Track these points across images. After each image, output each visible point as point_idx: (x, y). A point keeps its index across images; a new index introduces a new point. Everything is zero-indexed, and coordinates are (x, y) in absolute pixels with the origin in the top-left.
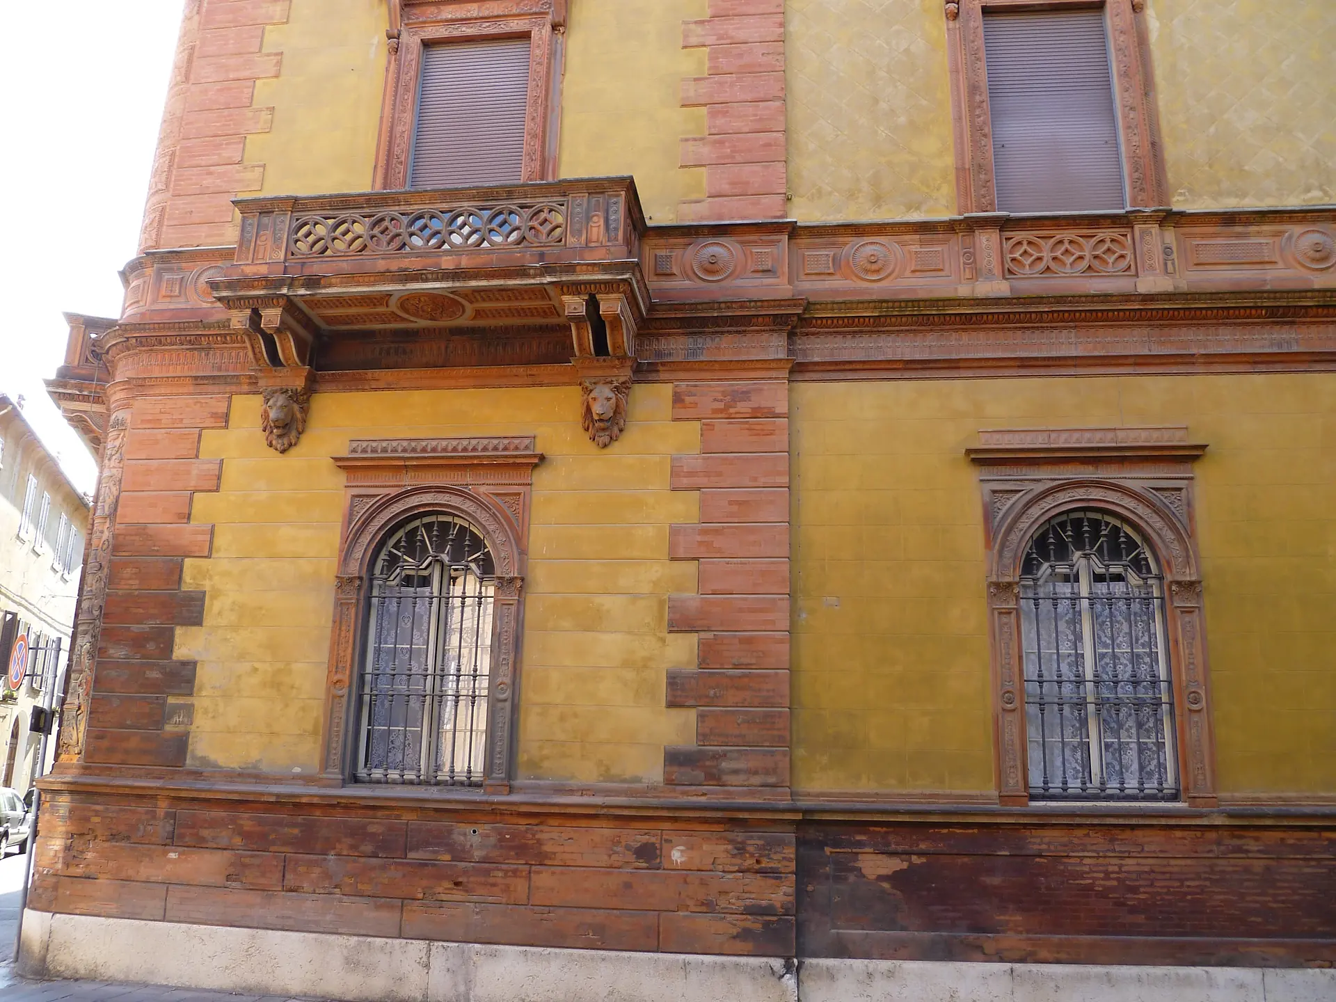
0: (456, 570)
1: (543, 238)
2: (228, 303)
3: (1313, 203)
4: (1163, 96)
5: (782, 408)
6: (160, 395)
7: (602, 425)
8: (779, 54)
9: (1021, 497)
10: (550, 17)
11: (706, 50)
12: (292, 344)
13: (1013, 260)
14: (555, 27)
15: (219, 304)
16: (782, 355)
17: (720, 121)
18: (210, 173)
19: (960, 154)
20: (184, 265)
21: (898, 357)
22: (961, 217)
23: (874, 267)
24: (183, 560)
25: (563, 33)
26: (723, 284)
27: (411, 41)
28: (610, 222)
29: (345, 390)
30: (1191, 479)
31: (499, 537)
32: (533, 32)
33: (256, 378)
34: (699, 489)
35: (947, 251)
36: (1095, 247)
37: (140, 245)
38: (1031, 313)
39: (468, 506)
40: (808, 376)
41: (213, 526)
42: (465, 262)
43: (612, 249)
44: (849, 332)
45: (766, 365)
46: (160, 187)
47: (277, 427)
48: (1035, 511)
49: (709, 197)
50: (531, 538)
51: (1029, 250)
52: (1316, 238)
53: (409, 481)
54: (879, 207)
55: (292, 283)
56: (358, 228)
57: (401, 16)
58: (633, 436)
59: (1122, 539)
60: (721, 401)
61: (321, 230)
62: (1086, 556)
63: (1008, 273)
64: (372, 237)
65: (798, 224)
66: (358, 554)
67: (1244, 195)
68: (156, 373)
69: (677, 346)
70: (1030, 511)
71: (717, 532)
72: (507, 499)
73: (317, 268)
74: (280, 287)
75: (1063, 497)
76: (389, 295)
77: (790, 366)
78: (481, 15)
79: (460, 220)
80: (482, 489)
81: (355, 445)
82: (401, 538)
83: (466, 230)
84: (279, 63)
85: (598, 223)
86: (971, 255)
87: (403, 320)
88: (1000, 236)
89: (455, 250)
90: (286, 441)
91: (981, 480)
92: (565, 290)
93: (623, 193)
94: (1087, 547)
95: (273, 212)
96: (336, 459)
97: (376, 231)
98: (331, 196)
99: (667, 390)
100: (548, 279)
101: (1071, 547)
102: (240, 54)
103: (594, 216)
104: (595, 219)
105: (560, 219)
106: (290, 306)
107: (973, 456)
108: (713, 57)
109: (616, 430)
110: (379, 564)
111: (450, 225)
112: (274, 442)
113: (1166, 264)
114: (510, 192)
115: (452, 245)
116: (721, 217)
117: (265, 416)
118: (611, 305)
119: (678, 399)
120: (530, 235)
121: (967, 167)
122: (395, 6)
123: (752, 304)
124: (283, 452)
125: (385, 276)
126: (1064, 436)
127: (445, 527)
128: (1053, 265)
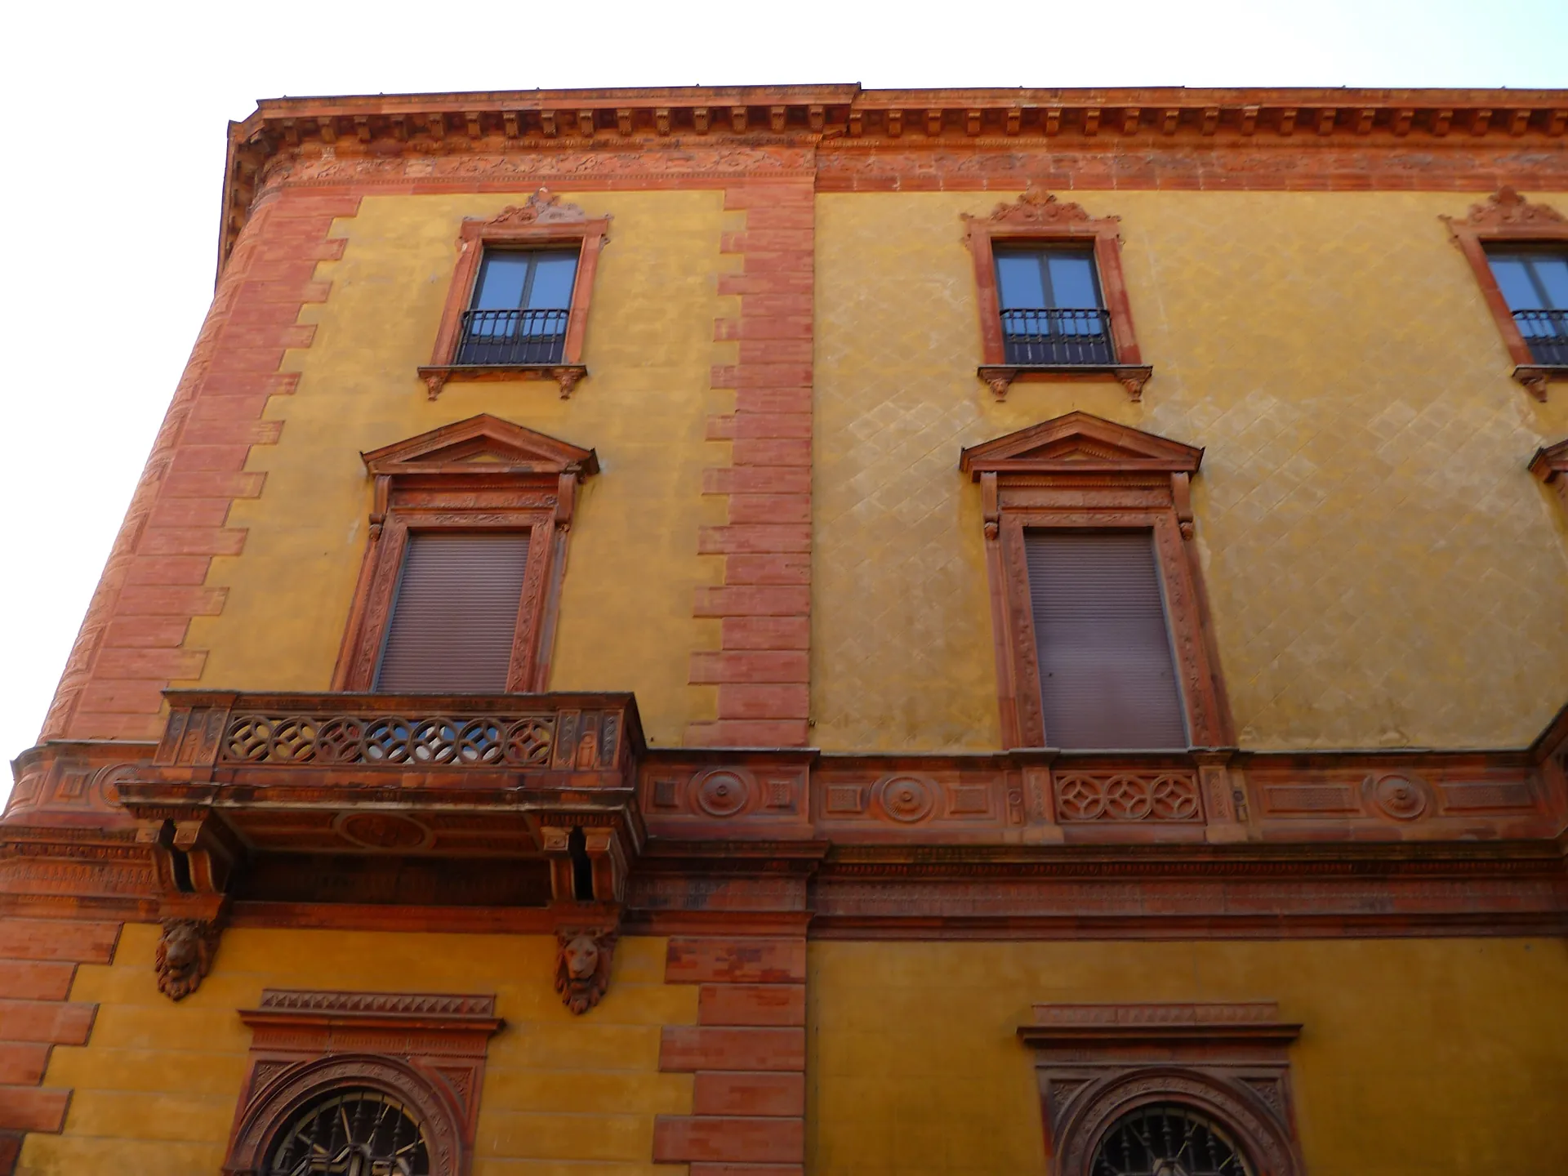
0: (379, 1166)
1: (525, 758)
2: (138, 811)
3: (1389, 746)
4: (1220, 627)
5: (798, 971)
6: (35, 917)
7: (579, 985)
8: (805, 566)
9: (1087, 1088)
10: (553, 513)
11: (725, 558)
12: (209, 864)
13: (1066, 802)
14: (558, 524)
15: (124, 810)
16: (799, 907)
17: (737, 635)
18: (142, 656)
19: (1004, 682)
20: (92, 760)
21: (936, 913)
22: (1006, 752)
23: (908, 806)
24: (23, 1136)
25: (568, 531)
26: (735, 819)
27: (397, 527)
28: (605, 744)
29: (265, 925)
30: (1286, 1067)
31: (438, 1126)
32: (533, 528)
33: (158, 904)
34: (693, 1070)
35: (990, 790)
36: (1157, 790)
37: (42, 732)
38: (1089, 864)
39: (404, 1083)
40: (829, 933)
41: (72, 1093)
42: (430, 780)
43: (605, 775)
44: (879, 882)
45: (780, 918)
46: (79, 666)
47: (174, 967)
48: (1104, 1107)
49: (722, 719)
50: (480, 1129)
51: (1083, 791)
52: (1398, 784)
53: (332, 1046)
54: (914, 737)
55: (218, 793)
56: (308, 733)
57: (388, 500)
58: (616, 1002)
59: (1211, 1144)
60: (726, 960)
61: (263, 732)
62: (1169, 1165)
63: (1060, 817)
64: (323, 744)
65: (822, 754)
66: (255, 1139)
67: (1315, 735)
68: (35, 888)
69: (676, 892)
70: (1097, 1107)
71: (714, 1127)
72: (453, 1075)
73: (251, 777)
74: (204, 796)
75: (1136, 1089)
76: (334, 814)
77: (808, 920)
78: (477, 506)
79: (430, 731)
80: (424, 1061)
81: (269, 995)
82: (313, 1120)
83: (436, 743)
84: (243, 541)
85: (590, 746)
86: (1018, 796)
87: (348, 843)
88: (1051, 774)
89: (421, 767)
90: (183, 986)
91: (1038, 1067)
92: (546, 819)
93: (622, 711)
94: (1169, 1154)
95: (209, 707)
96: (243, 1013)
97: (328, 738)
98: (280, 695)
99: (660, 945)
100: (527, 807)
101: (1150, 1153)
102: (200, 527)
103: (586, 735)
104: (587, 739)
105: (546, 737)
106: (213, 819)
107: (1027, 1036)
108: (731, 566)
109: (596, 992)
110: (281, 1154)
111: (418, 735)
112: (168, 987)
113: (1237, 811)
114: (489, 702)
115: (417, 759)
116: (733, 743)
117: (162, 952)
118: (599, 840)
119: (673, 957)
120: (510, 753)
121: (1012, 695)
122: (383, 489)
123: (767, 845)
124: (177, 999)
125: (332, 792)
126: (1133, 1013)
127: (372, 1107)
128: (1111, 809)
